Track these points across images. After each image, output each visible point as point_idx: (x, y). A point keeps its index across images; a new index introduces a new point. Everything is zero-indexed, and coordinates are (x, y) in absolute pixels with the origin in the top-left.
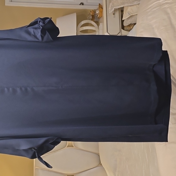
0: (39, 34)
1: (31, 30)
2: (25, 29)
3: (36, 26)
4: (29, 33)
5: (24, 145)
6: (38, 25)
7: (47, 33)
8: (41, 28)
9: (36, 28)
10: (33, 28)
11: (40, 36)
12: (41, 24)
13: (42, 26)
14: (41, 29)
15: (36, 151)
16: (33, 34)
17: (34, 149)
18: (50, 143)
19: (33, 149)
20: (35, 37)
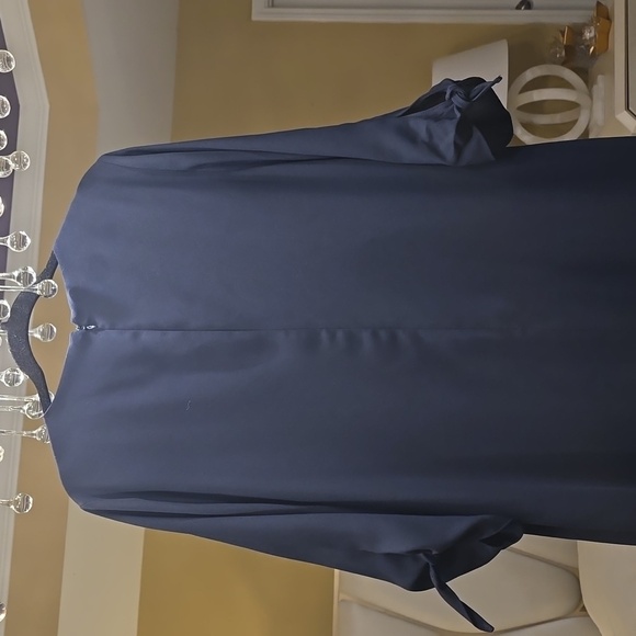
0: (446, 137)
1: (419, 125)
2: (397, 122)
3: (439, 109)
4: (410, 136)
5: (394, 538)
6: (447, 107)
7: (477, 134)
8: (458, 115)
9: (437, 118)
10: (427, 118)
11: (452, 148)
12: (458, 100)
13: (458, 109)
14: (455, 121)
15: (430, 564)
16: (427, 140)
17: (426, 555)
18: (485, 537)
19: (421, 555)
20: (433, 148)
